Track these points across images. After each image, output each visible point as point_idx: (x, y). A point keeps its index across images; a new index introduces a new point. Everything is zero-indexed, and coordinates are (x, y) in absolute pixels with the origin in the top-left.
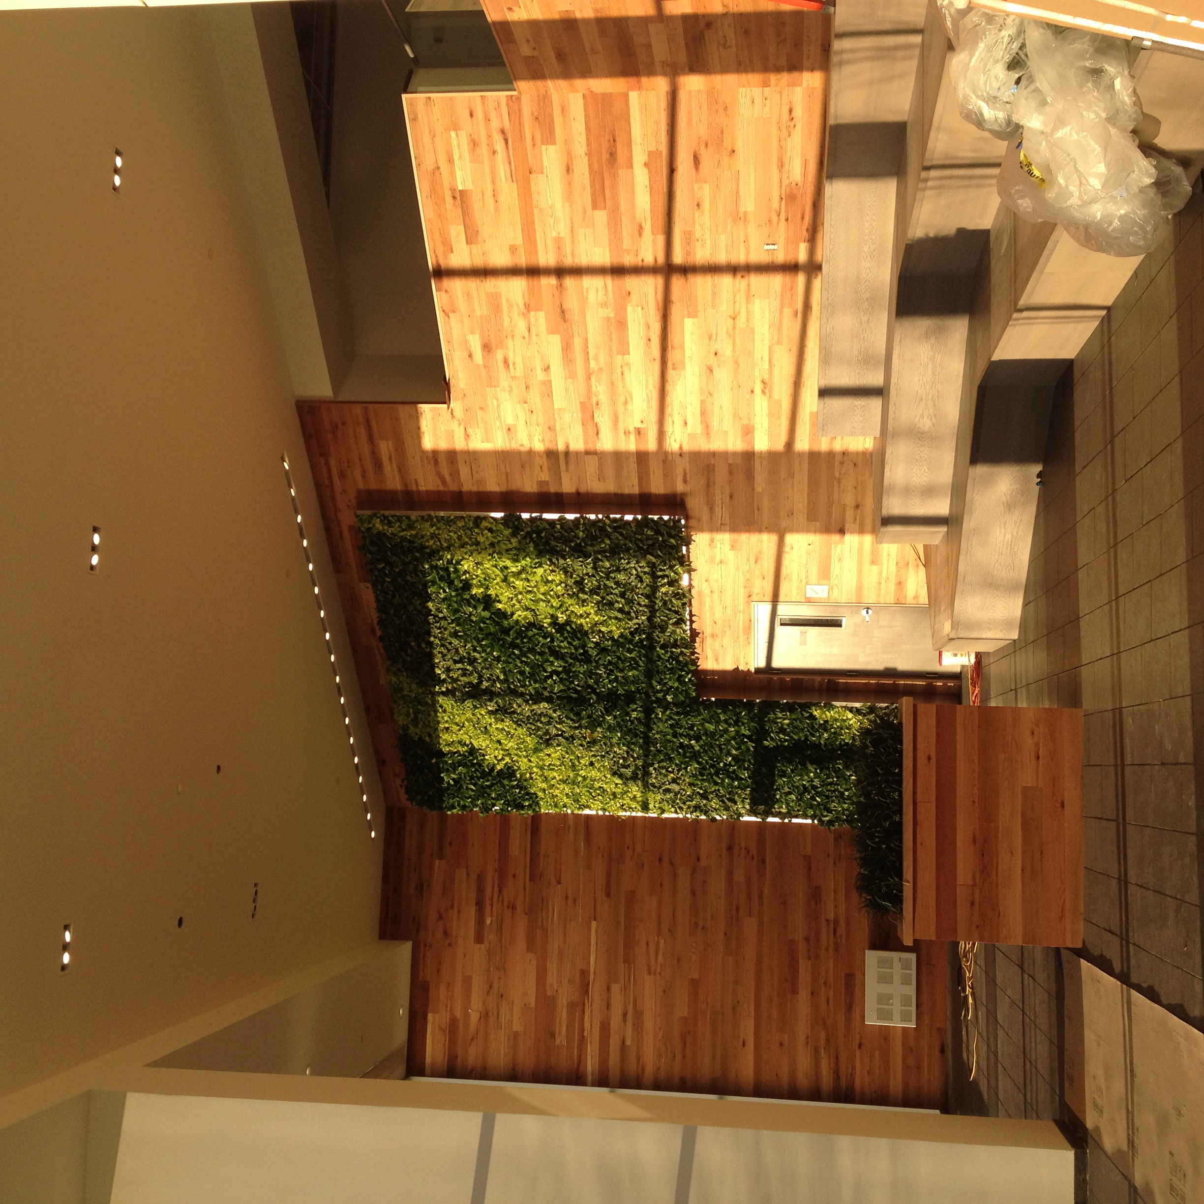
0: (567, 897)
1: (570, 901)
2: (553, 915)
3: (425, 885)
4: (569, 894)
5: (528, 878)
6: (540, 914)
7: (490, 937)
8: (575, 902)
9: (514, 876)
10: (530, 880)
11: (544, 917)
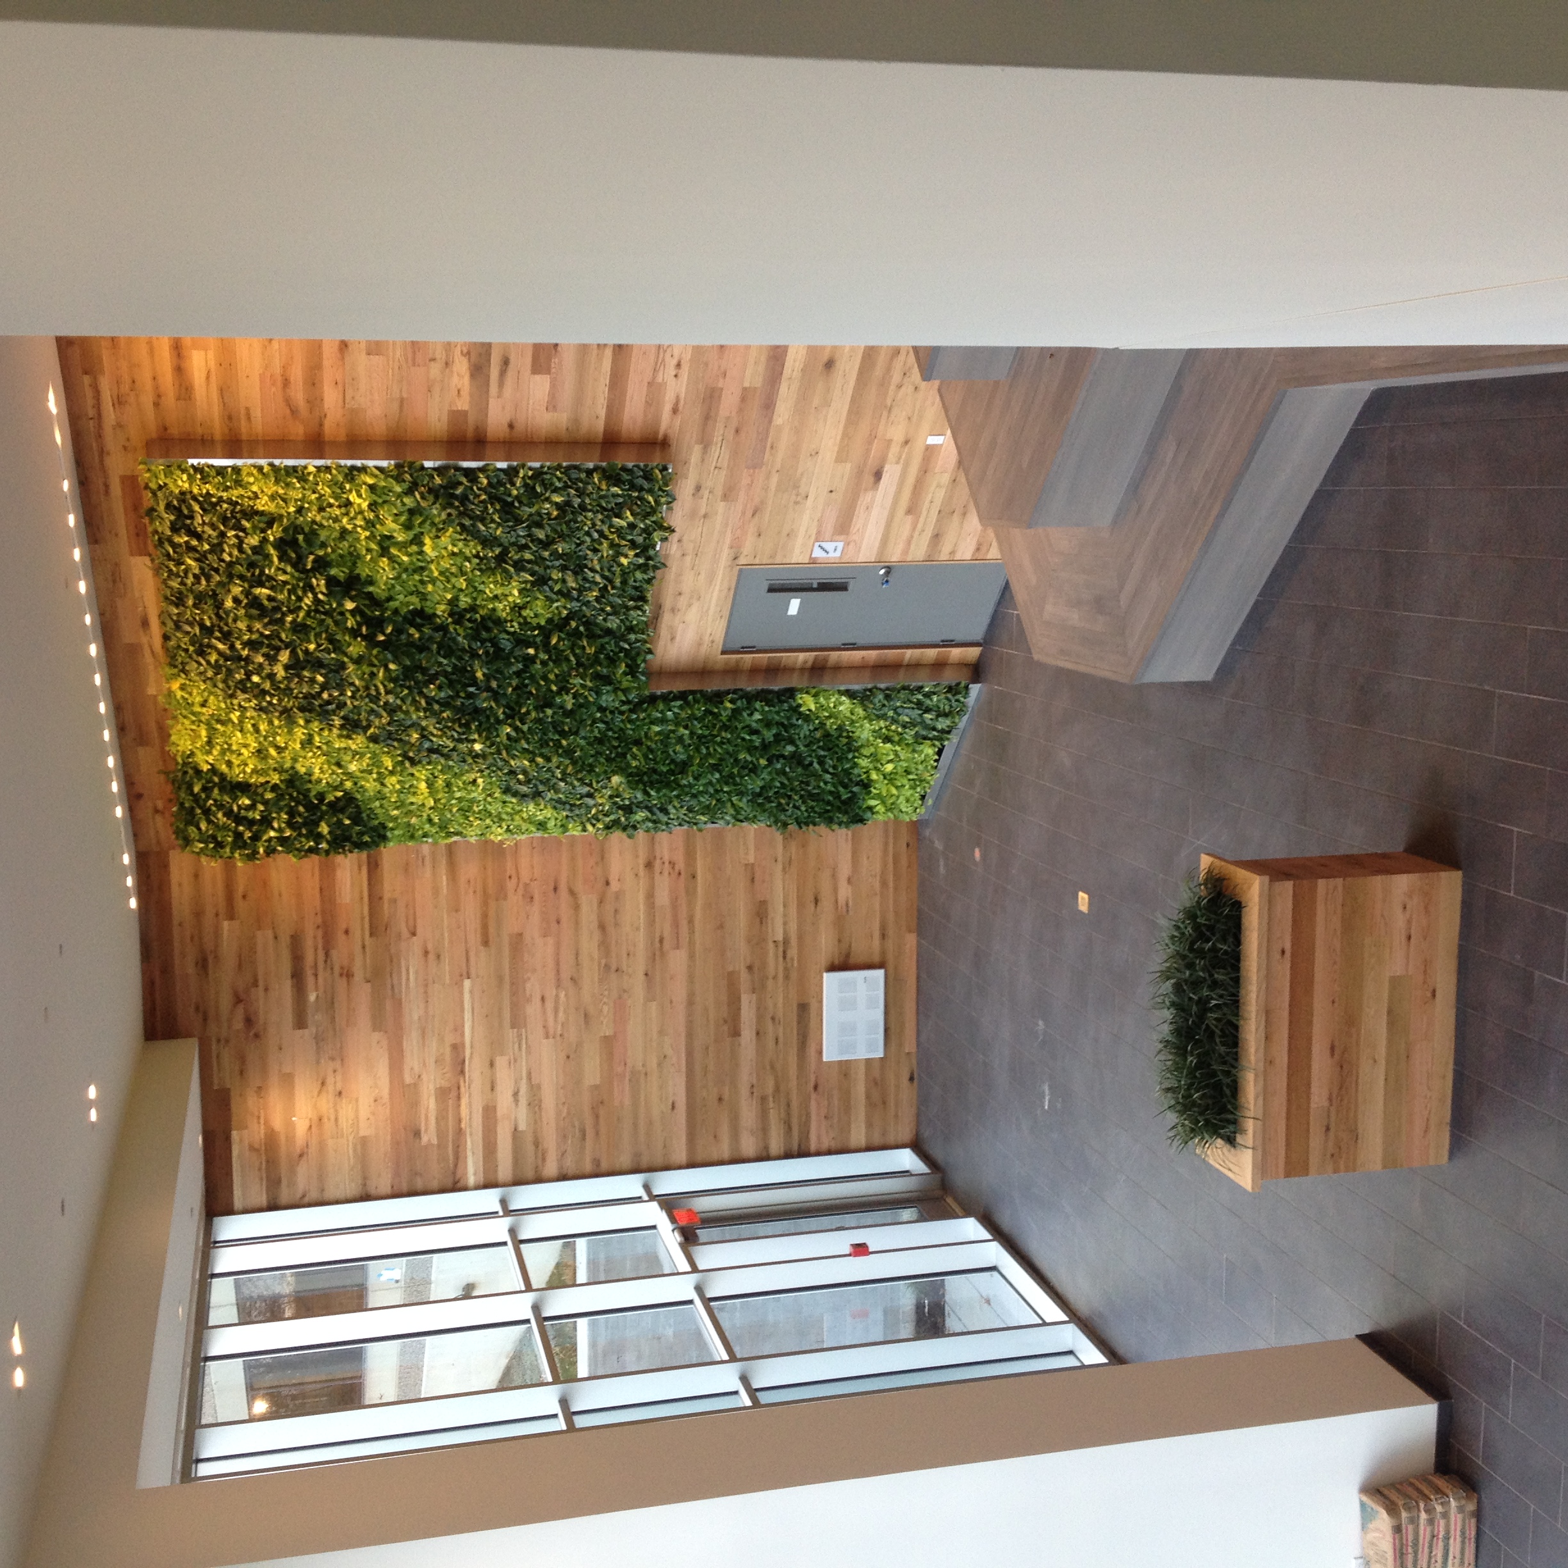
0: (426, 953)
1: (431, 956)
2: (408, 979)
3: (210, 961)
4: (430, 947)
5: (367, 933)
6: (389, 981)
7: (316, 1018)
8: (438, 957)
9: (347, 932)
10: (371, 935)
11: (395, 981)
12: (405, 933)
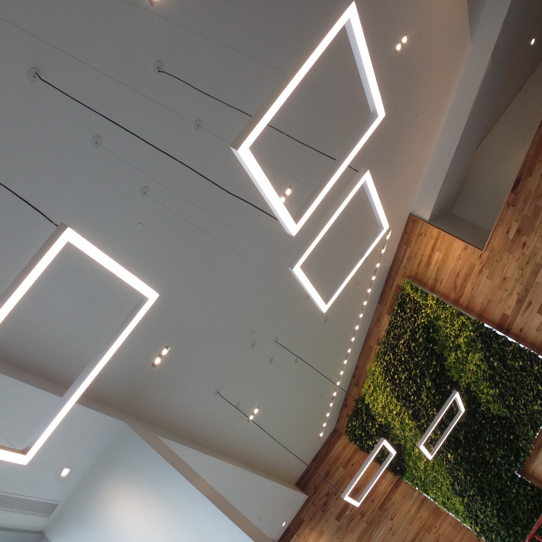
6: (373, 528)
12: (389, 517)
